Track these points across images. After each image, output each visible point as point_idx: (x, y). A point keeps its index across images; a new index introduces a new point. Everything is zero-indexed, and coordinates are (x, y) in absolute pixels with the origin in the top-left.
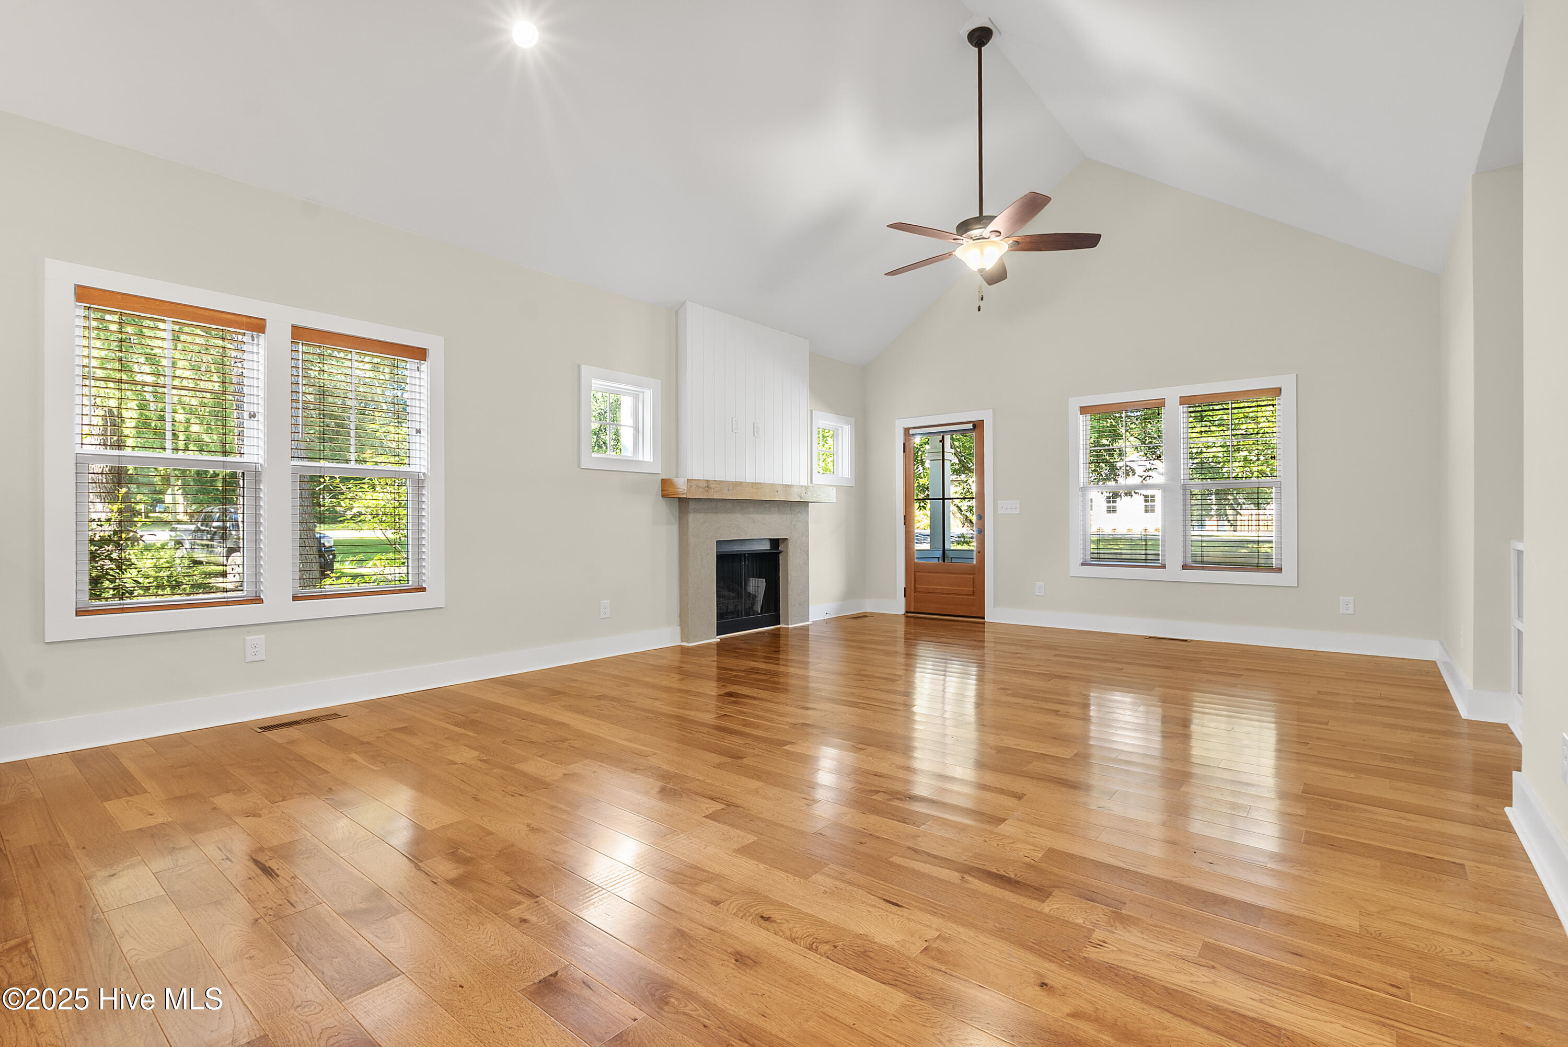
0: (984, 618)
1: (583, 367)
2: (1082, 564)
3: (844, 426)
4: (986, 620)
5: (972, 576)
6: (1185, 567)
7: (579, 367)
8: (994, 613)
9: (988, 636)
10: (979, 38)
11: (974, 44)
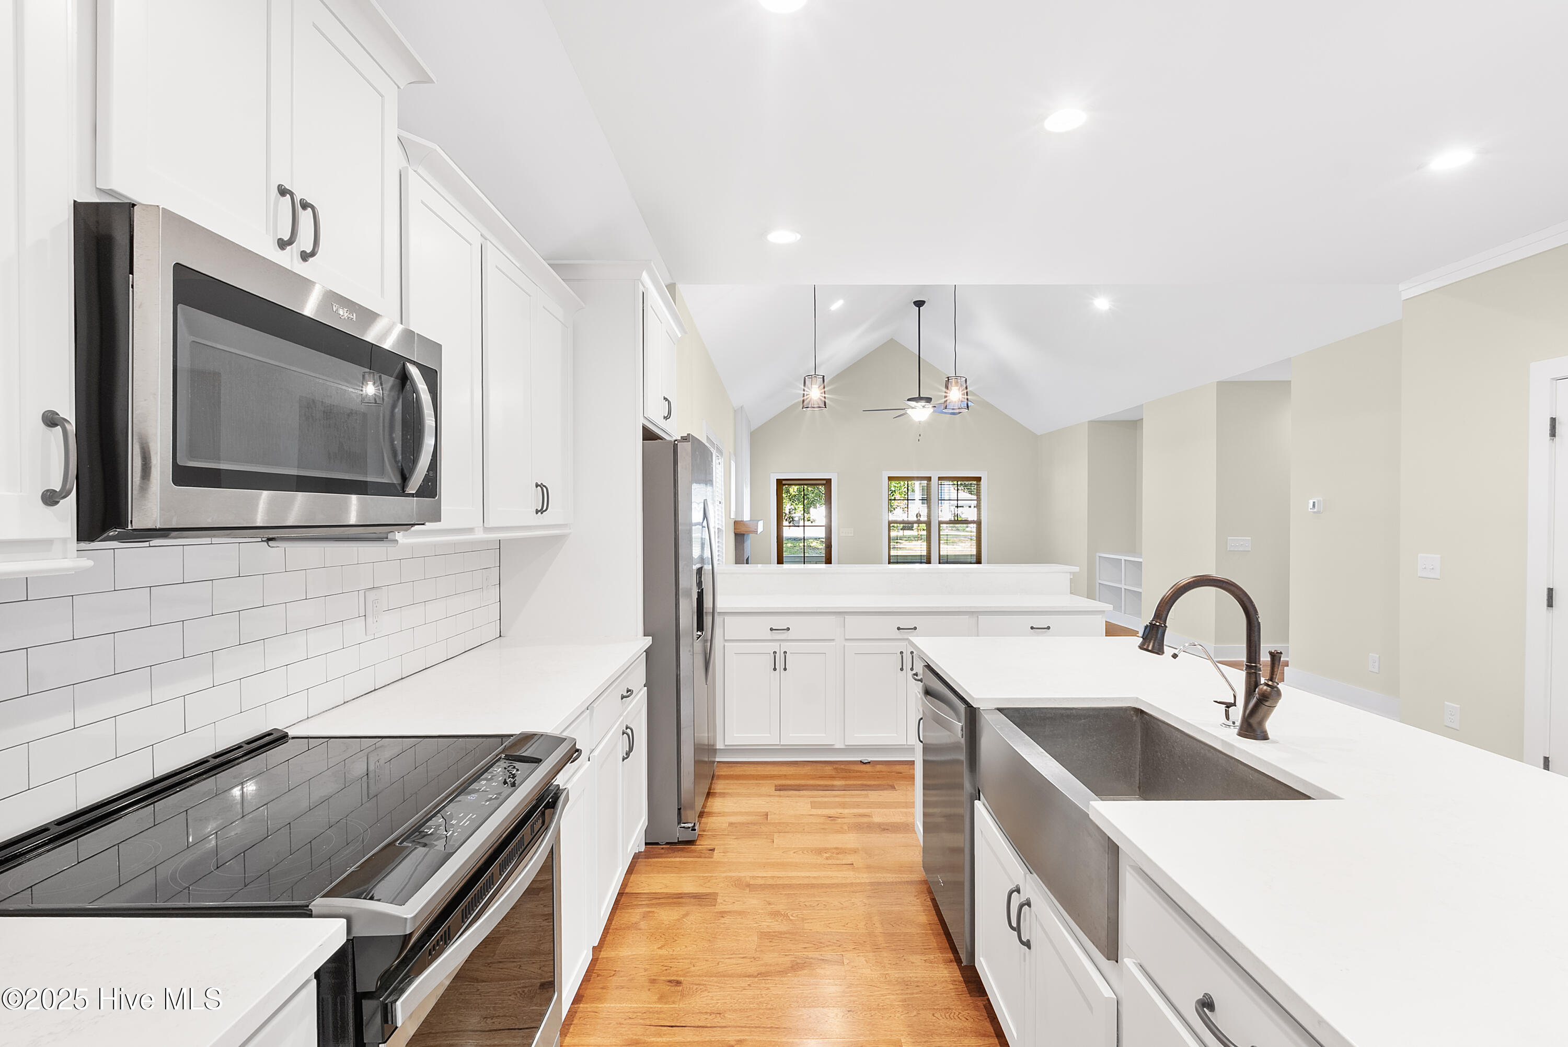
10: (919, 304)
11: (916, 306)
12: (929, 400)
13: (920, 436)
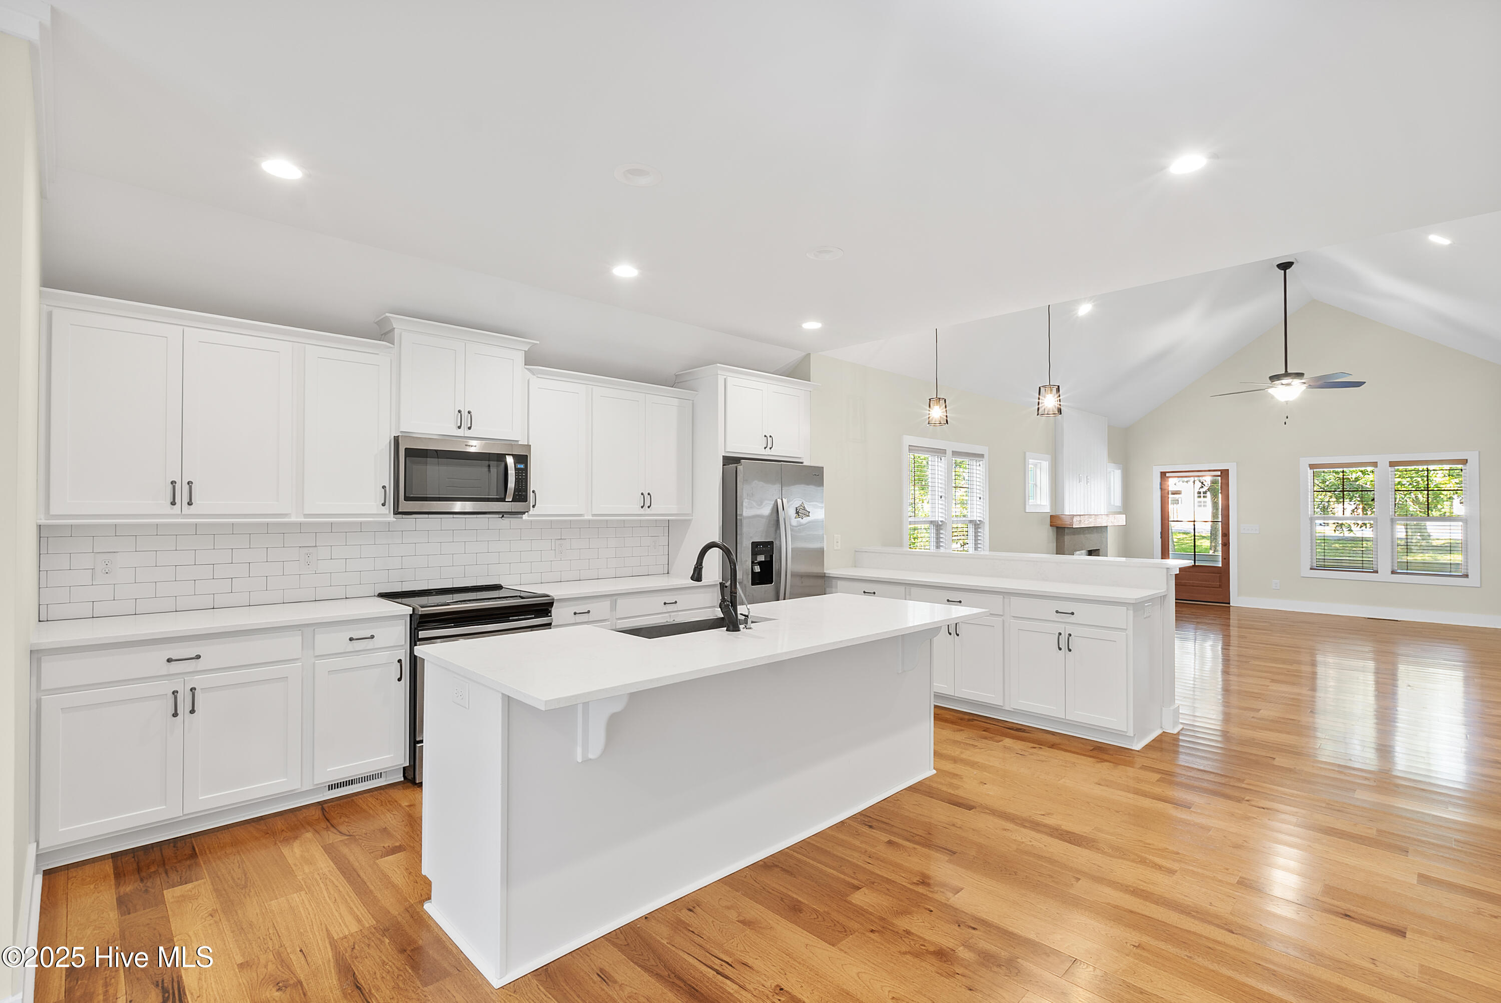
0: (1229, 604)
1: (1027, 453)
2: (1311, 569)
3: (1115, 471)
4: (1231, 604)
5: (1219, 575)
6: (1393, 572)
7: (1025, 453)
8: (1236, 600)
9: (1233, 616)
10: (1285, 266)
11: (1279, 269)
12: (1300, 375)
13: (1287, 418)
